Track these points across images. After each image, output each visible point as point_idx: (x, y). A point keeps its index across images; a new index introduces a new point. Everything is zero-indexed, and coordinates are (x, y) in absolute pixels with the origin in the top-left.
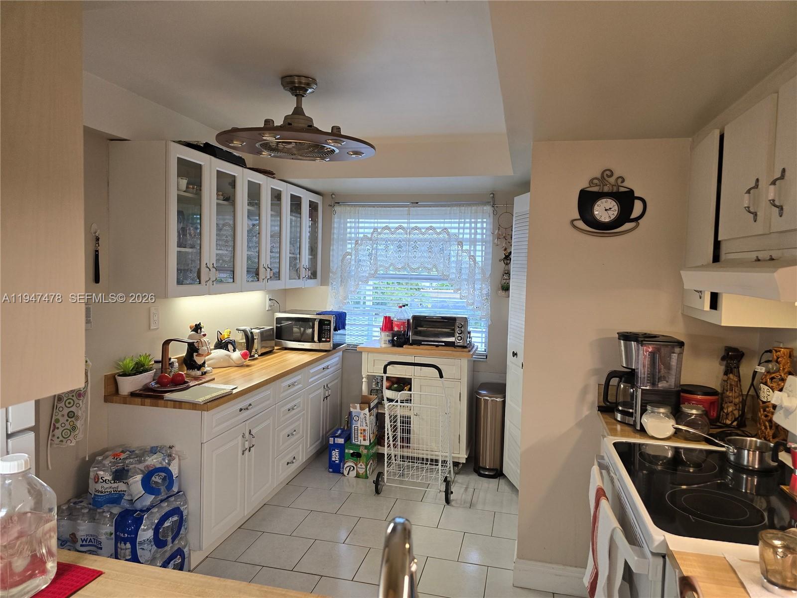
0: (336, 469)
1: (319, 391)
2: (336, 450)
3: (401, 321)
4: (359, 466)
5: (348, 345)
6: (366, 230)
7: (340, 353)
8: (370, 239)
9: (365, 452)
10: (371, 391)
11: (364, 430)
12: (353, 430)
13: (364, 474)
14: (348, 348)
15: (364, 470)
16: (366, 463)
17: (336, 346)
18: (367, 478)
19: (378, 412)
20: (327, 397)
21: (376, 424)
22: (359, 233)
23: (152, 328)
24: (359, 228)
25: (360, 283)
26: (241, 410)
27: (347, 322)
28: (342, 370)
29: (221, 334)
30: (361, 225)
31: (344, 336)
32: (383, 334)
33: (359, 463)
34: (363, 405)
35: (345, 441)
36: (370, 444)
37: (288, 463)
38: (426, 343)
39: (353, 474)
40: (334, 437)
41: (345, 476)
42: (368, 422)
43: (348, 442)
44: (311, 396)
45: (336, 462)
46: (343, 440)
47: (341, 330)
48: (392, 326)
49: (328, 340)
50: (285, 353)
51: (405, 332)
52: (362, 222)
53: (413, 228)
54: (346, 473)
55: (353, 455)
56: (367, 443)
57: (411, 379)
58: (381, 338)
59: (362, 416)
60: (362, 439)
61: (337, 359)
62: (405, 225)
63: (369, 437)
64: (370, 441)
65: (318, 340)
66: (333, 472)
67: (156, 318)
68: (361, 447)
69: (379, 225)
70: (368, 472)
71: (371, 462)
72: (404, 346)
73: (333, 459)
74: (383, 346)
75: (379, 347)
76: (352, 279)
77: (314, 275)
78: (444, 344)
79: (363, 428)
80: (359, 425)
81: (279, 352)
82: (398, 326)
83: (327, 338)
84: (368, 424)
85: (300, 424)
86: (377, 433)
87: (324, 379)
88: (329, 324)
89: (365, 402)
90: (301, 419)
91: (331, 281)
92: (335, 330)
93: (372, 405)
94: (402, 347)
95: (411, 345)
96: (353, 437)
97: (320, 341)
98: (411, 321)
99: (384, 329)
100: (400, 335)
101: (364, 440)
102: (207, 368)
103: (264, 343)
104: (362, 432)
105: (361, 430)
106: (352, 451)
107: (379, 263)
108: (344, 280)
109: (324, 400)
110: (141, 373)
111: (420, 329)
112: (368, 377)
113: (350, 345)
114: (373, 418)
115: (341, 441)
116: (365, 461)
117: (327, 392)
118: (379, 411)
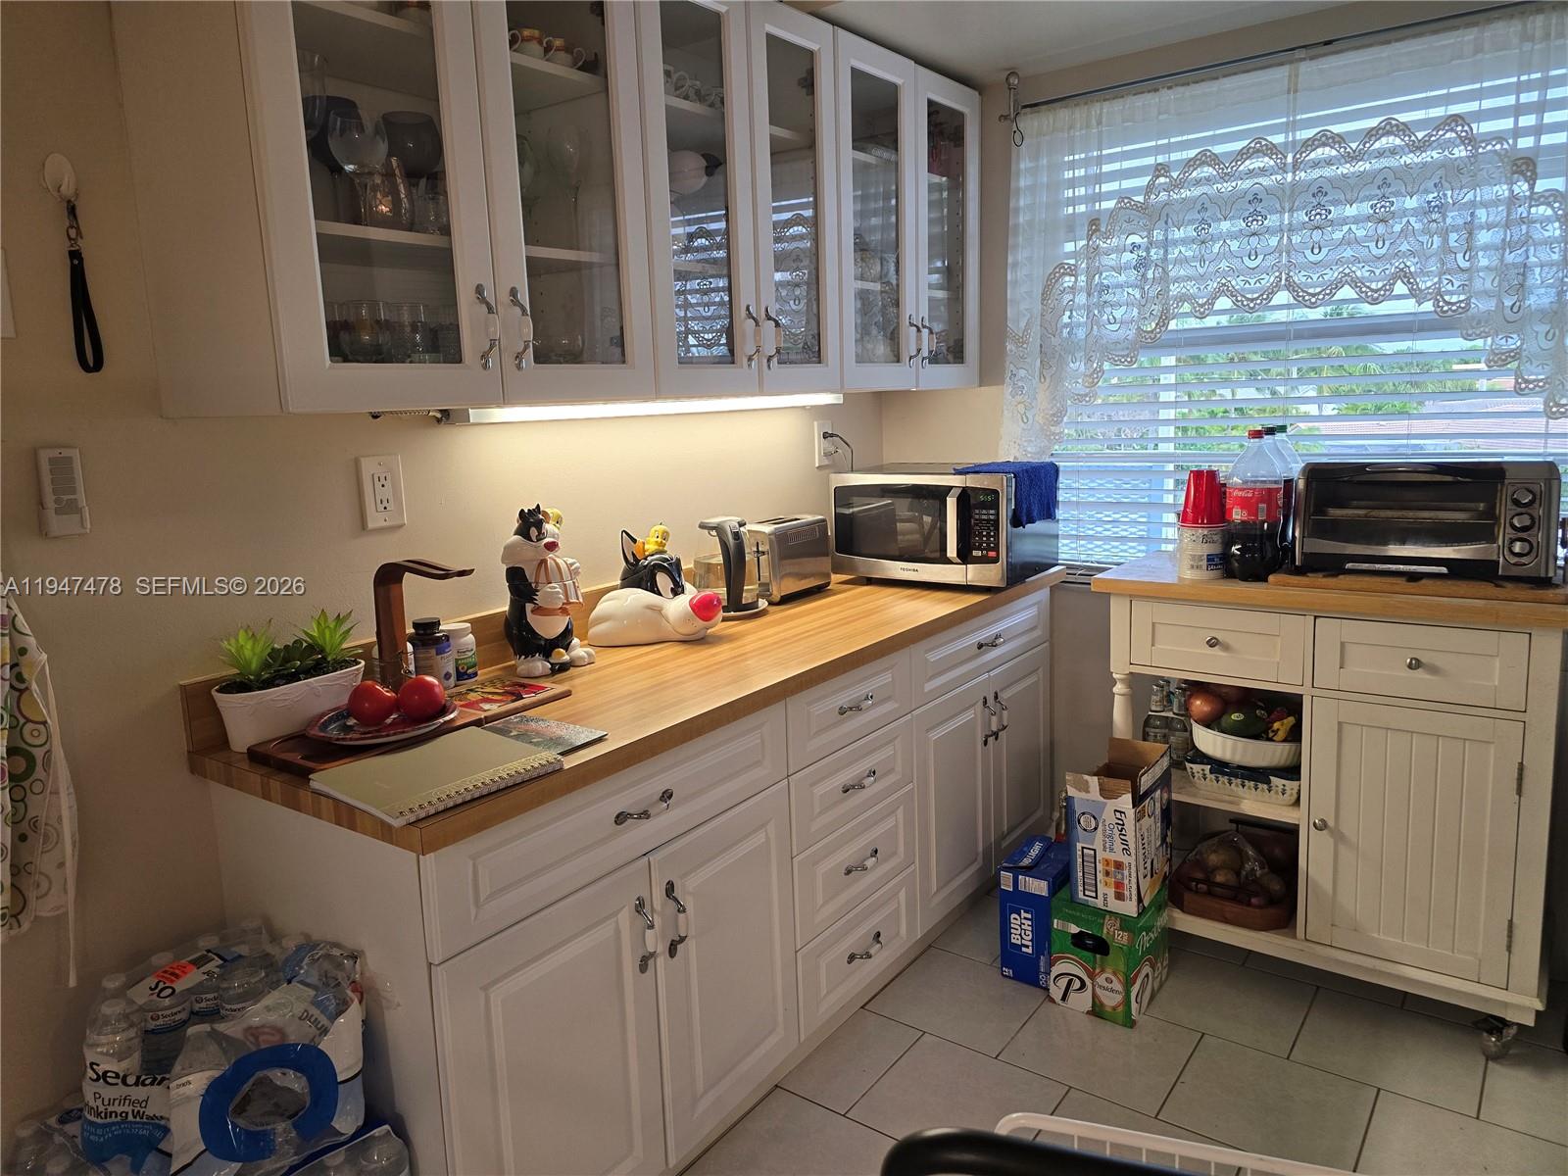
0: (1025, 970)
1: (969, 715)
2: (1023, 915)
3: (1258, 485)
4: (1101, 980)
5: (1069, 567)
6: (1127, 184)
7: (1043, 595)
8: (1142, 208)
9: (1121, 938)
10: (1146, 726)
11: (1119, 865)
12: (1080, 860)
13: (1120, 1009)
14: (1071, 578)
15: (1119, 998)
16: (1127, 976)
17: (1020, 574)
18: (1131, 1027)
19: (1170, 801)
20: (996, 735)
21: (1164, 840)
22: (1100, 197)
23: (371, 525)
24: (1100, 179)
25: (1106, 366)
26: (621, 818)
27: (1061, 496)
28: (1052, 646)
29: (634, 541)
30: (1106, 168)
31: (1054, 541)
32: (1188, 533)
33: (1103, 971)
34: (1111, 782)
35: (1054, 889)
36: (1139, 914)
37: (852, 958)
38: (1365, 566)
39: (1081, 1001)
40: (1017, 871)
41: (1053, 1001)
42: (1130, 837)
43: (1063, 894)
44: (935, 735)
45: (1024, 949)
46: (1044, 885)
47: (1037, 523)
48: (1223, 506)
49: (992, 554)
50: (862, 595)
51: (1273, 526)
52: (1112, 158)
53: (1310, 144)
54: (1056, 992)
55: (1078, 940)
56: (1130, 908)
57: (1302, 695)
58: (1179, 549)
59: (1108, 816)
60: (1111, 892)
61: (1032, 612)
62: (1278, 139)
63: (1134, 887)
64: (1140, 900)
65: (959, 555)
66: (1016, 977)
67: (382, 493)
68: (1108, 921)
69: (1175, 156)
70: (1134, 1006)
71: (1146, 969)
72: (1271, 578)
73: (1015, 940)
74: (1189, 575)
75: (1175, 581)
76: (1078, 355)
77: (953, 351)
78: (1444, 570)
79: (1112, 857)
80: (1098, 845)
81: (845, 591)
82: (1244, 503)
83: (989, 549)
84: (1132, 846)
85: (896, 826)
86: (1166, 869)
87: (986, 676)
88: (995, 505)
89: (1119, 769)
90: (900, 812)
91: (1012, 367)
92: (1017, 521)
93: (1146, 782)
94: (1266, 581)
95: (1300, 571)
96: (1080, 882)
97: (965, 556)
98: (1301, 484)
99: (1190, 515)
100: (1253, 538)
101: (1119, 896)
102: (579, 649)
103: (791, 566)
104: (1112, 869)
105: (1107, 862)
106: (1074, 929)
107: (1175, 289)
108: (1051, 359)
109: (986, 743)
110: (293, 678)
111: (1335, 513)
112: (1135, 681)
113: (1077, 568)
114: (1152, 825)
115: (1038, 887)
116: (1122, 967)
117: (994, 719)
118: (1175, 797)
